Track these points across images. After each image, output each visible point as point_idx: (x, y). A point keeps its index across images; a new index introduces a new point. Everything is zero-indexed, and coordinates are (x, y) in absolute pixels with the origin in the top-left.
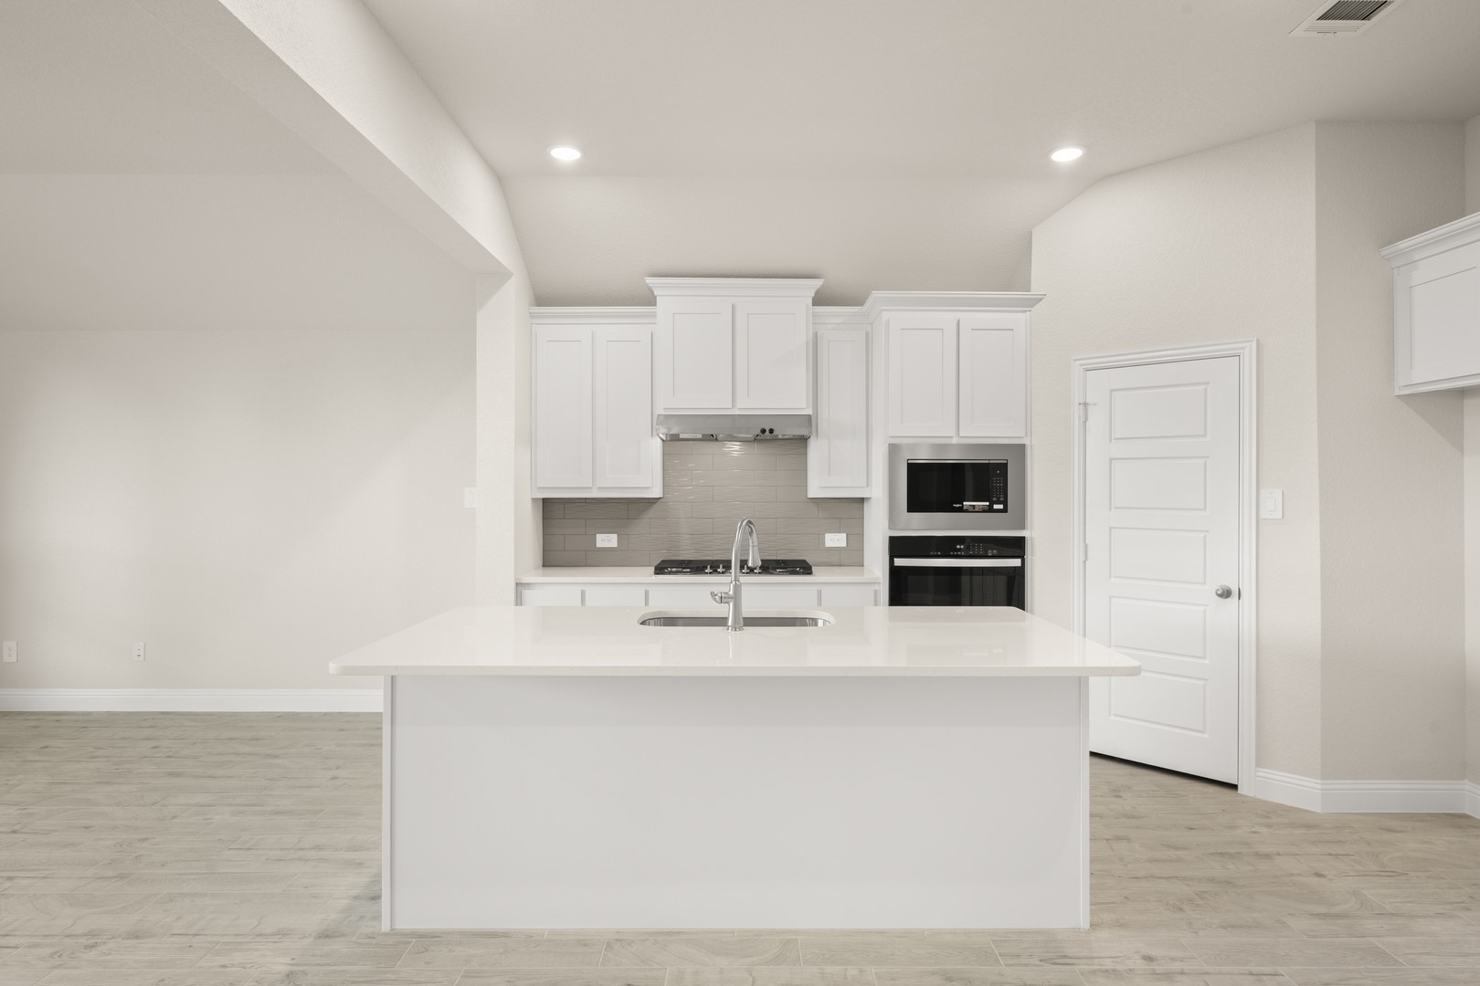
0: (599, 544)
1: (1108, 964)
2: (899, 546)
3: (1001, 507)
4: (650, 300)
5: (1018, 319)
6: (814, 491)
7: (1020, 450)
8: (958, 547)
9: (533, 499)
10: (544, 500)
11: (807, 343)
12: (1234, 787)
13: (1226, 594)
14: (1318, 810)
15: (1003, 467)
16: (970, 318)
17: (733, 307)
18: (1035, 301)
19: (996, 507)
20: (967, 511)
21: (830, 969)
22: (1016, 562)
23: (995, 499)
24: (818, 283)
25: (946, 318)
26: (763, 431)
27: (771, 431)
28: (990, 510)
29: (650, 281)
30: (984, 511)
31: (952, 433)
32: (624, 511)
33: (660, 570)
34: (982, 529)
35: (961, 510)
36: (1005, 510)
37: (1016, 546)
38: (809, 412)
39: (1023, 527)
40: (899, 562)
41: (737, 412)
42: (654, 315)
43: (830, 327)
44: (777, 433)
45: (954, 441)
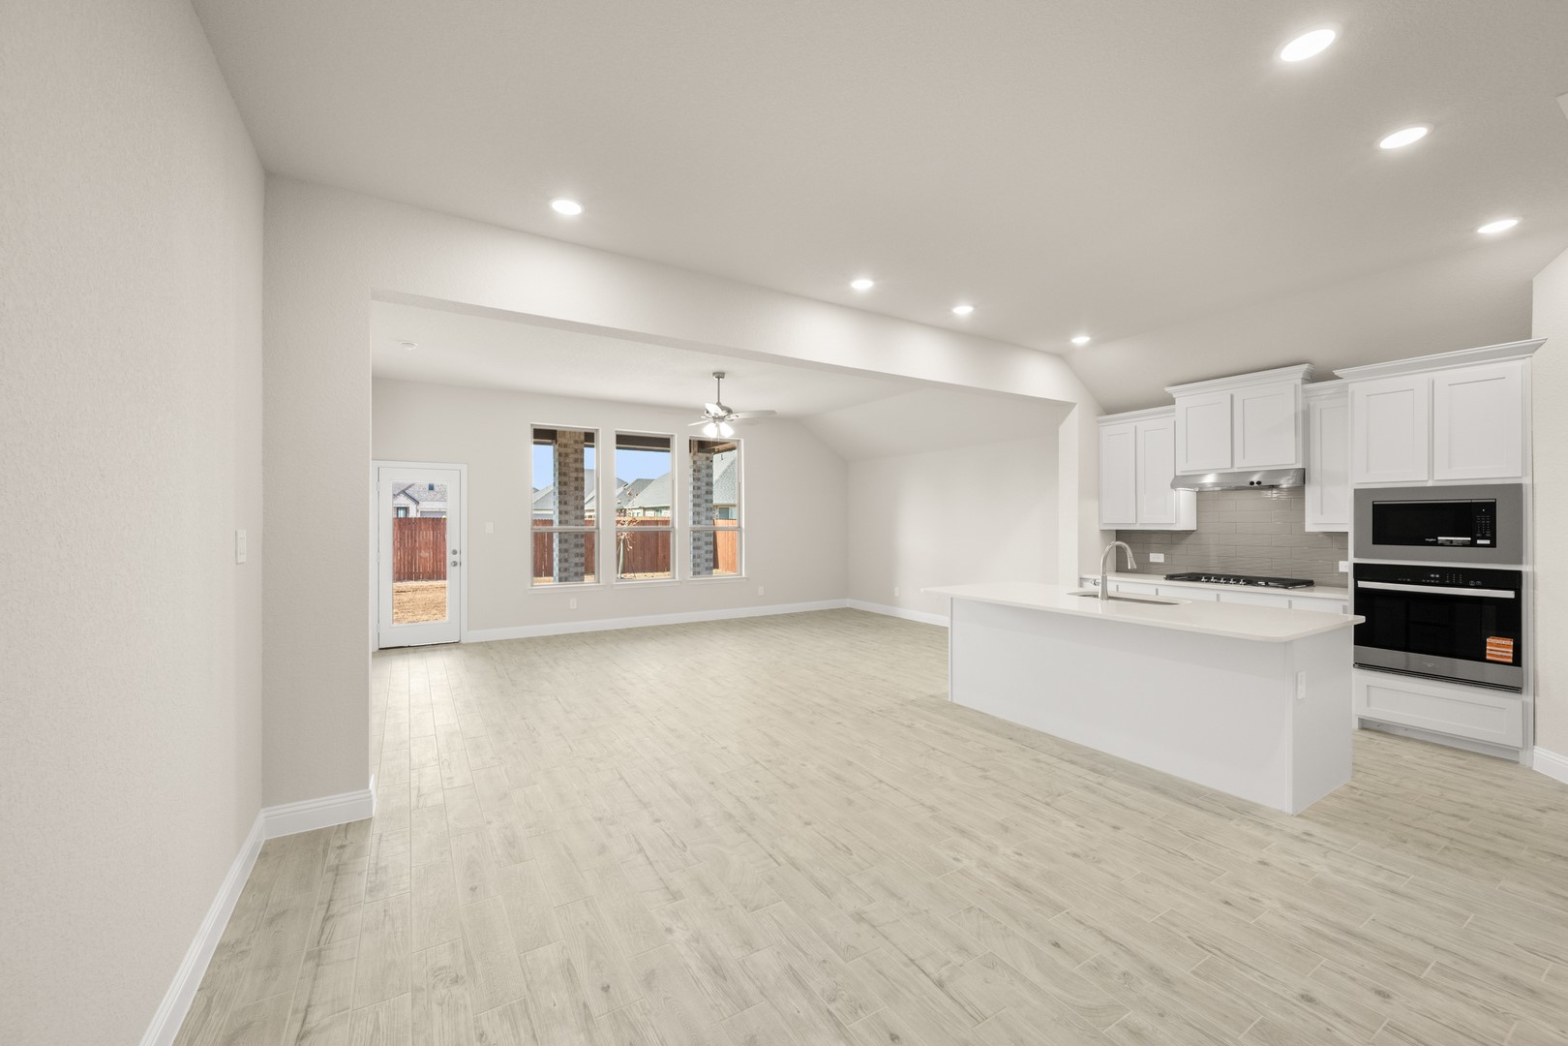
0: (1152, 560)
2: (1361, 571)
3: (1488, 542)
4: (1171, 401)
5: (1510, 366)
6: (1310, 527)
7: (1515, 489)
8: (1432, 576)
9: (1103, 531)
10: (1117, 531)
11: (1296, 414)
15: (1490, 506)
17: (1232, 396)
18: (1534, 347)
19: (1479, 542)
20: (1442, 545)
22: (1508, 594)
23: (1479, 535)
25: (1419, 380)
26: (1251, 483)
27: (1259, 483)
28: (1473, 544)
29: (1169, 390)
30: (1464, 546)
31: (1424, 476)
32: (1171, 539)
33: (1171, 577)
34: (1460, 561)
35: (1436, 544)
36: (1493, 545)
37: (1513, 580)
38: (1303, 466)
39: (1520, 562)
40: (1362, 584)
41: (1236, 471)
42: (1174, 411)
43: (1323, 397)
44: (1263, 484)
45: (1430, 484)
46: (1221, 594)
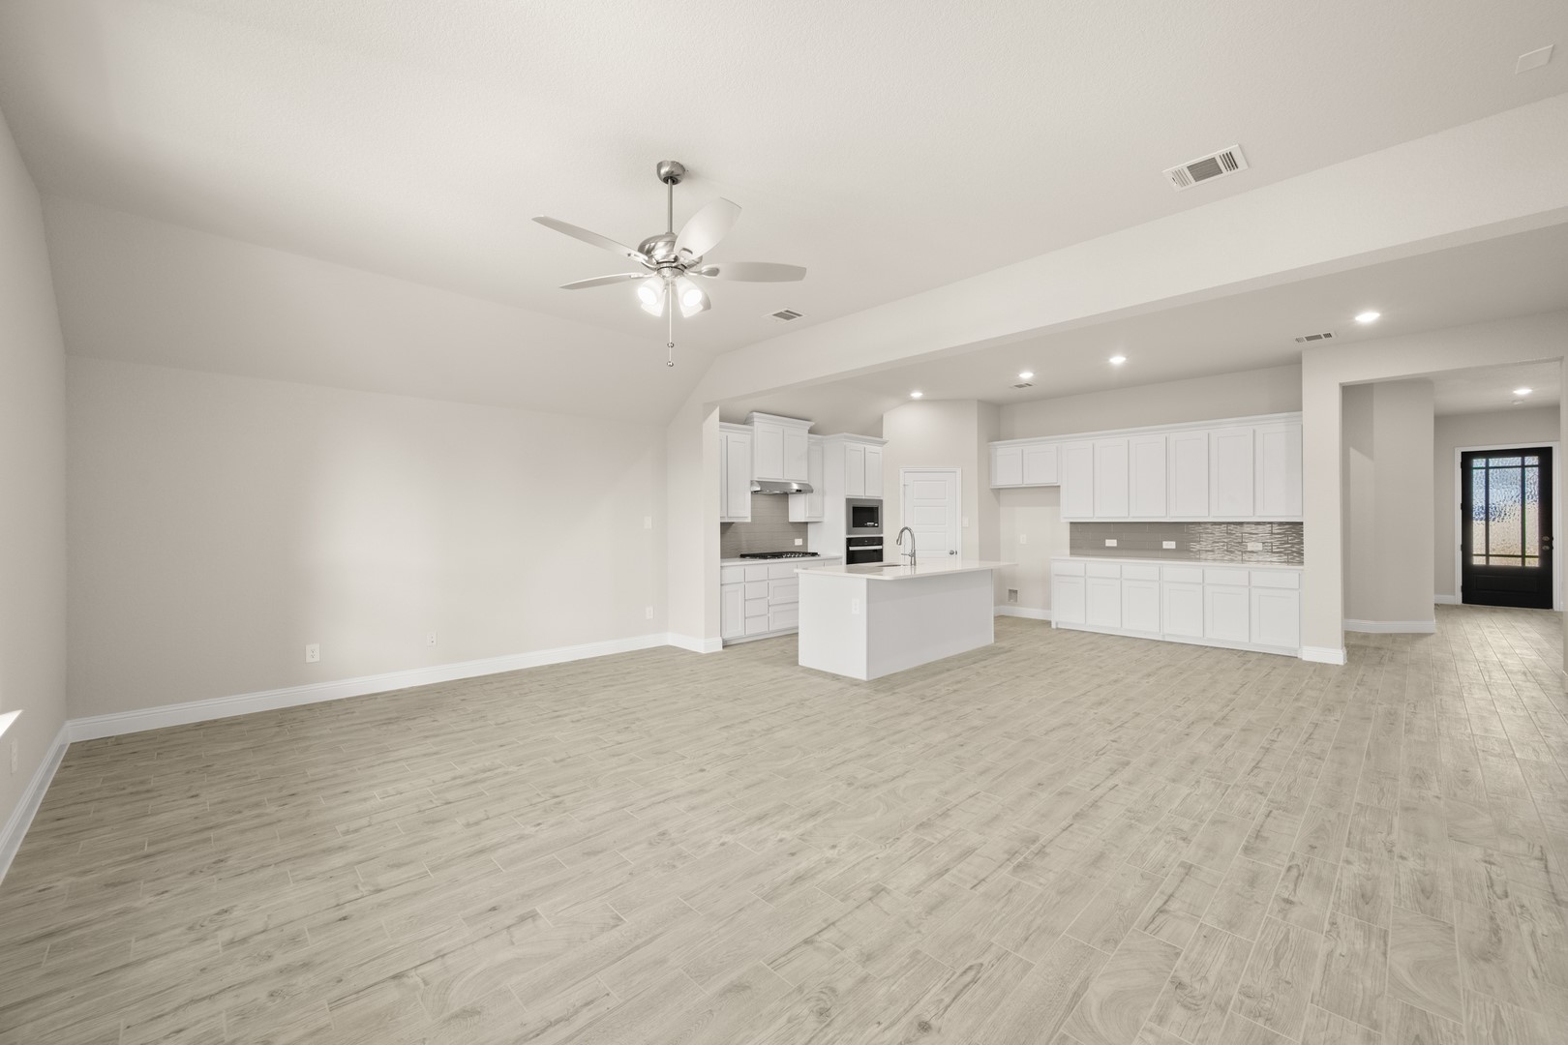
3: (876, 525)
5: (879, 449)
7: (881, 501)
8: (863, 541)
11: (805, 450)
13: (952, 553)
15: (878, 509)
16: (868, 447)
17: (784, 432)
18: (884, 443)
20: (869, 527)
22: (881, 547)
23: (875, 522)
24: (812, 424)
25: (860, 446)
26: (797, 491)
27: (800, 491)
28: (874, 526)
29: (754, 414)
30: (872, 526)
31: (863, 494)
34: (872, 534)
35: (867, 526)
36: (878, 526)
37: (880, 541)
38: (808, 482)
39: (882, 534)
40: (851, 548)
42: (751, 430)
43: (814, 443)
45: (864, 498)
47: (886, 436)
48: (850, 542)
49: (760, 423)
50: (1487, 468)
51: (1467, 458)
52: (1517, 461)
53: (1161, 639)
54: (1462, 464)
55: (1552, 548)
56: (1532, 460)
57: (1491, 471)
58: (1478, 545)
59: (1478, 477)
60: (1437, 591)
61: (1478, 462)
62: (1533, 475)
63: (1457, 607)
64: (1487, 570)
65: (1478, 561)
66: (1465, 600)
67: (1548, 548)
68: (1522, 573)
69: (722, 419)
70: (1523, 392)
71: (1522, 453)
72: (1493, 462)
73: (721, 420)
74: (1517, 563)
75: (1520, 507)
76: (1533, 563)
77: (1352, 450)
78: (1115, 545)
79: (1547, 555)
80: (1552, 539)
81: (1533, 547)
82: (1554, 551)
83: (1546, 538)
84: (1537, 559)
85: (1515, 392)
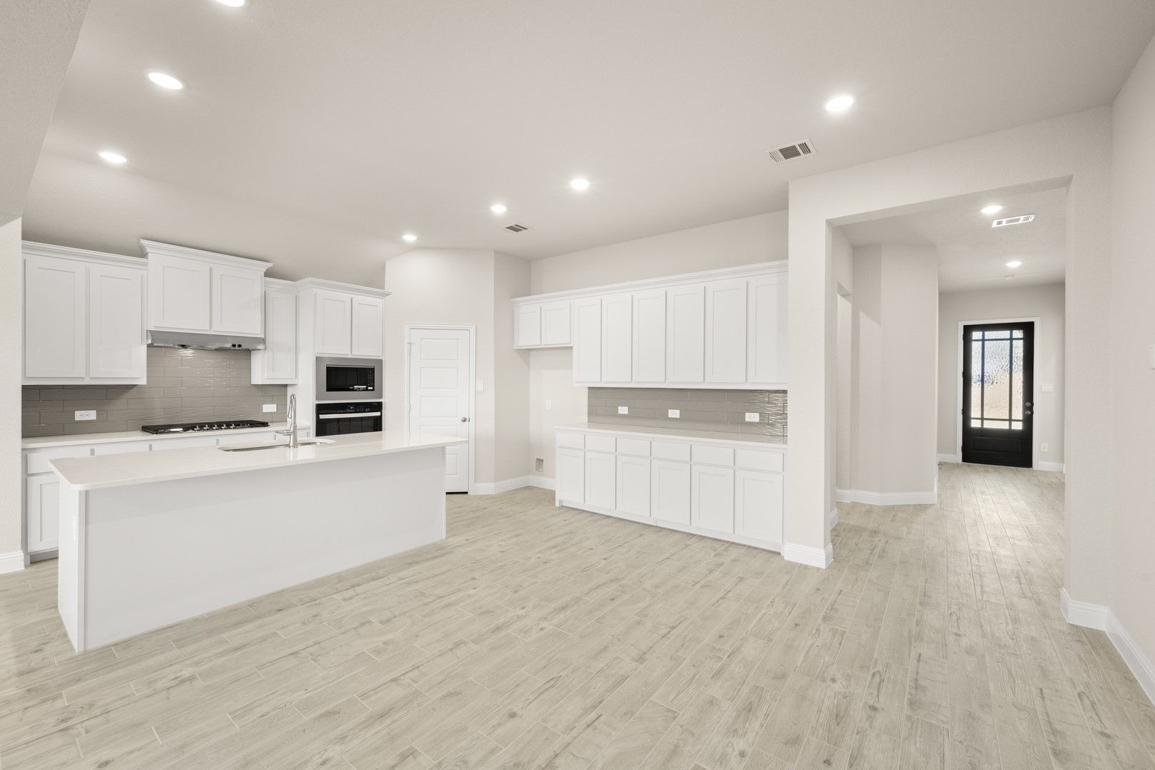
0: (78, 418)
1: (457, 545)
3: (371, 388)
5: (378, 301)
7: (380, 362)
8: (351, 407)
9: (22, 386)
11: (261, 297)
12: (466, 493)
13: (464, 420)
14: (493, 493)
15: (373, 370)
16: (358, 298)
17: (211, 269)
18: (386, 295)
19: (369, 388)
20: (356, 390)
21: (364, 576)
22: (378, 414)
23: (369, 385)
24: (269, 265)
25: (346, 296)
26: (234, 346)
27: (240, 346)
28: (367, 390)
29: (144, 242)
30: (364, 390)
31: (349, 353)
35: (353, 390)
36: (373, 390)
37: (378, 407)
38: (263, 337)
39: (381, 398)
40: (322, 417)
43: (274, 289)
44: (243, 347)
45: (350, 356)
46: (219, 438)
47: (388, 288)
48: (321, 409)
49: (158, 255)
50: (983, 340)
51: (968, 330)
52: (1006, 334)
53: (653, 524)
54: (964, 336)
55: (1032, 413)
56: (1018, 334)
57: (986, 342)
58: (975, 412)
59: (976, 347)
60: (940, 450)
61: (976, 335)
62: (1019, 347)
63: (958, 465)
64: (982, 432)
65: (975, 424)
66: (965, 459)
67: (1029, 412)
68: (1010, 434)
69: (27, 236)
70: (1014, 264)
71: (1011, 326)
72: (989, 334)
73: (24, 238)
74: (1004, 426)
75: (1008, 376)
76: (1018, 426)
77: (862, 314)
78: (627, 413)
79: (1028, 420)
80: (1032, 404)
81: (1018, 413)
82: (1034, 415)
83: (1028, 404)
84: (1021, 423)
85: (1007, 264)
